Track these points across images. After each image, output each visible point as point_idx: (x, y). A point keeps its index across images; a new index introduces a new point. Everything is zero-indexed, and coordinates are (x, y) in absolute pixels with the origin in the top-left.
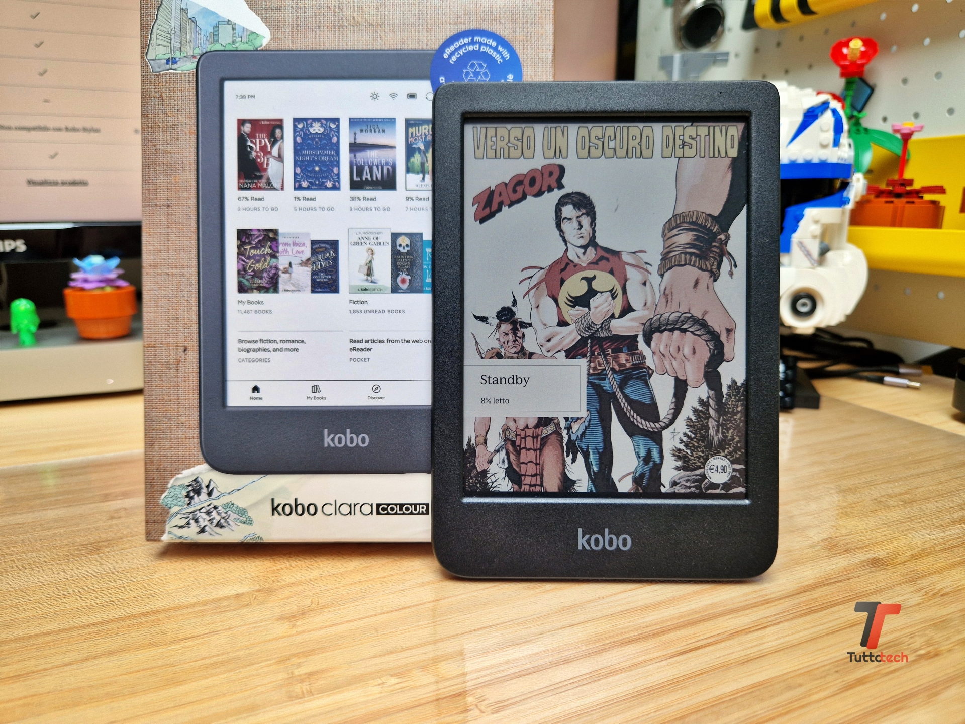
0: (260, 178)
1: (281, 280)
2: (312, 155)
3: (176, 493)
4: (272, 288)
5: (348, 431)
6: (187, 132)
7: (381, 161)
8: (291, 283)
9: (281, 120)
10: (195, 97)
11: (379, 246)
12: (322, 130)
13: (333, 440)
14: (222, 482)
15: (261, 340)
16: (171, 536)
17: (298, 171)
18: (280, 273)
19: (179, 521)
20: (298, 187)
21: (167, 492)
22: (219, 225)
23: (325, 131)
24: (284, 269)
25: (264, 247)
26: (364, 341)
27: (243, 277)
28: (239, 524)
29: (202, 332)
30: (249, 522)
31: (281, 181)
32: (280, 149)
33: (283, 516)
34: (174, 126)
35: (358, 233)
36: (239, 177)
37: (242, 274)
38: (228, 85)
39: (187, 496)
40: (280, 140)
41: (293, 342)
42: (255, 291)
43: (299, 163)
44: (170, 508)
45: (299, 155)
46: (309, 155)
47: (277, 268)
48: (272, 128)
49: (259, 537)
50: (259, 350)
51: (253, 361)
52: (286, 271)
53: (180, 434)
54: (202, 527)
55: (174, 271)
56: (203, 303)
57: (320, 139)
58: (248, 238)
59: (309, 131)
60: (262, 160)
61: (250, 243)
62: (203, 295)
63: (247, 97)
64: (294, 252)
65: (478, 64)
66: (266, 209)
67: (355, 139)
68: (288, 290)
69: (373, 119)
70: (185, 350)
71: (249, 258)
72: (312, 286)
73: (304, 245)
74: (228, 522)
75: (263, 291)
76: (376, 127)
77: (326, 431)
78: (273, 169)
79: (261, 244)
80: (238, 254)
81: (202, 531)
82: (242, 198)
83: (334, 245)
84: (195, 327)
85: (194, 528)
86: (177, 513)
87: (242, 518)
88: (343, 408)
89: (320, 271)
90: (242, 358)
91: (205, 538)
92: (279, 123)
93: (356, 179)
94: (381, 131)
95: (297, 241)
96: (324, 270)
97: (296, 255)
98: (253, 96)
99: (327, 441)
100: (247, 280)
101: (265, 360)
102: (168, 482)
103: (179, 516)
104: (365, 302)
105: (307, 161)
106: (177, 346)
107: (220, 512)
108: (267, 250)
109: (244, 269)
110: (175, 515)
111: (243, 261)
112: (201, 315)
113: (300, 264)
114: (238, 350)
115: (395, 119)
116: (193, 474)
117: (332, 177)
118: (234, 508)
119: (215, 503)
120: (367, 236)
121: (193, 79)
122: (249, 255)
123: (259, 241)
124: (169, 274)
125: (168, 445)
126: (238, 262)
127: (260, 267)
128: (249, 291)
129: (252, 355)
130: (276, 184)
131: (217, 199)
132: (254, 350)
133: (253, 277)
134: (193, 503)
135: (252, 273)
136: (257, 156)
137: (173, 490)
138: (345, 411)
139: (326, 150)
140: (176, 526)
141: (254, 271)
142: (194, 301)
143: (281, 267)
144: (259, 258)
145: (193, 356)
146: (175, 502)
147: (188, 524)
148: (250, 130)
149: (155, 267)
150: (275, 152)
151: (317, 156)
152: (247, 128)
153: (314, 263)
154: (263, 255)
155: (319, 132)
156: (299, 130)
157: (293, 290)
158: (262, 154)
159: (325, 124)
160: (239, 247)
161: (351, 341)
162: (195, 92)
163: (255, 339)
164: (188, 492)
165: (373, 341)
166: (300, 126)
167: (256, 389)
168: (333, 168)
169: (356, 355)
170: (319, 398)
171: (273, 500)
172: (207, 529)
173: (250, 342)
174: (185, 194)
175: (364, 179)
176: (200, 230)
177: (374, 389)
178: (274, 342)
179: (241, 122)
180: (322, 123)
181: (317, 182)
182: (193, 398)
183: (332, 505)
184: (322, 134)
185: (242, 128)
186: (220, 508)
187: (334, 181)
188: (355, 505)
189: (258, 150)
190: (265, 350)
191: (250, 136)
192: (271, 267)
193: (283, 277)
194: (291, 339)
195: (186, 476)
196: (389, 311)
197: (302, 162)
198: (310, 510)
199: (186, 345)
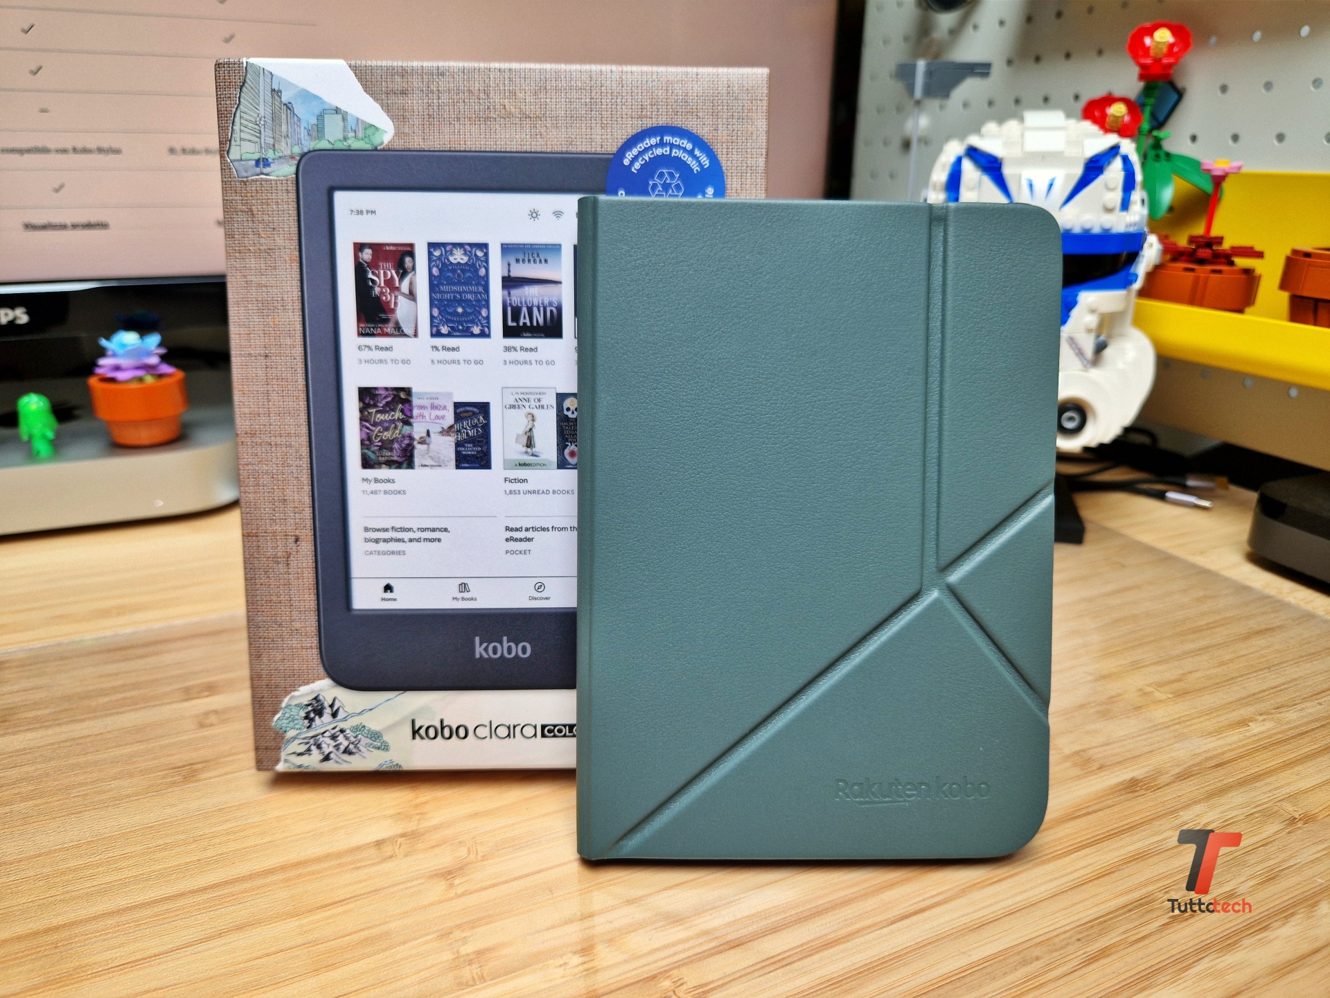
0: (386, 321)
1: (416, 453)
2: (453, 292)
3: (292, 713)
4: (406, 462)
5: (505, 639)
6: (287, 258)
7: (543, 300)
8: (430, 457)
9: (412, 245)
10: (296, 212)
11: (541, 410)
12: (466, 259)
13: (486, 649)
14: (350, 700)
15: (392, 528)
16: (287, 765)
17: (436, 312)
18: (415, 443)
19: (296, 747)
20: (437, 334)
21: (281, 712)
22: (334, 383)
23: (469, 260)
24: (421, 438)
25: (394, 410)
26: (524, 529)
27: (367, 449)
28: (371, 749)
29: (317, 517)
30: (385, 747)
31: (414, 326)
32: (411, 284)
33: (427, 741)
34: (269, 251)
35: (514, 393)
36: (359, 320)
37: (366, 445)
38: (340, 198)
39: (306, 718)
40: (411, 272)
41: (434, 530)
42: (384, 466)
43: (436, 302)
44: (285, 732)
45: (437, 292)
46: (449, 292)
47: (411, 438)
48: (400, 256)
49: (397, 765)
50: (391, 540)
51: (384, 553)
52: (422, 442)
53: (295, 643)
54: (326, 753)
55: (278, 440)
56: (317, 480)
57: (463, 271)
58: (373, 399)
59: (448, 260)
60: (388, 297)
61: (375, 406)
62: (317, 472)
63: (365, 212)
64: (433, 417)
65: (669, 173)
66: (394, 361)
67: (509, 271)
68: (425, 466)
69: (531, 245)
70: (297, 540)
71: (375, 424)
72: (456, 461)
73: (445, 408)
74: (358, 748)
75: (394, 466)
76: (535, 256)
77: (477, 639)
78: (402, 310)
79: (389, 407)
80: (361, 419)
81: (327, 758)
82: (363, 348)
83: (484, 408)
84: (308, 513)
85: (316, 756)
86: (294, 738)
87: (375, 743)
88: (498, 611)
89: (466, 441)
90: (369, 550)
91: (330, 766)
92: (409, 249)
93: (510, 323)
94: (543, 261)
95: (436, 402)
96: (471, 440)
97: (435, 421)
98: (373, 212)
99: (479, 650)
100: (373, 452)
101: (399, 553)
102: (281, 702)
103: (297, 742)
104: (525, 481)
105: (447, 300)
106: (286, 535)
107: (349, 735)
108: (398, 415)
109: (369, 439)
110: (292, 740)
111: (367, 428)
112: (316, 495)
113: (440, 432)
114: (364, 540)
115: (560, 245)
116: (312, 692)
117: (479, 320)
118: (366, 731)
119: (342, 725)
120: (526, 397)
121: (292, 188)
122: (374, 422)
123: (388, 403)
124: (271, 445)
125: (279, 657)
126: (361, 430)
127: (389, 435)
128: (376, 466)
129: (382, 546)
130: (408, 329)
131: (331, 348)
132: (385, 541)
133: (381, 448)
134: (313, 726)
135: (380, 444)
136: (382, 293)
137: (288, 711)
138: (500, 614)
139: (471, 285)
140: (294, 753)
141: (381, 441)
142: (305, 478)
143: (417, 436)
144: (387, 425)
145: (307, 547)
146: (291, 724)
147: (309, 750)
148: (370, 257)
149: (253, 435)
150: (405, 286)
151: (460, 293)
152: (367, 255)
153: (459, 431)
154: (393, 421)
155: (462, 262)
156: (435, 258)
157: (432, 466)
158: (388, 290)
159: (470, 252)
160: (361, 411)
161: (507, 529)
162: (295, 206)
163: (385, 526)
164: (308, 713)
165: (535, 529)
166: (437, 253)
167: (388, 588)
168: (481, 308)
169: (513, 546)
170: (468, 599)
171: (413, 722)
172: (332, 756)
173: (378, 530)
174: (289, 341)
175: (521, 324)
176: (310, 388)
177: (537, 588)
178: (409, 530)
179: (359, 247)
180: (465, 250)
181: (461, 327)
182: (308, 600)
183: (486, 726)
184: (466, 263)
185: (360, 254)
186: (348, 731)
187: (482, 326)
188: (514, 727)
189: (382, 285)
190: (398, 540)
191: (369, 265)
192: (403, 437)
193: (419, 449)
194: (431, 527)
195: (304, 693)
196: (554, 492)
197: (439, 300)
198: (458, 732)
199: (297, 533)
